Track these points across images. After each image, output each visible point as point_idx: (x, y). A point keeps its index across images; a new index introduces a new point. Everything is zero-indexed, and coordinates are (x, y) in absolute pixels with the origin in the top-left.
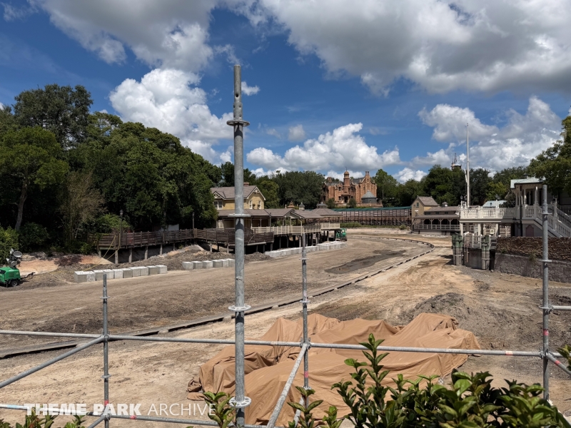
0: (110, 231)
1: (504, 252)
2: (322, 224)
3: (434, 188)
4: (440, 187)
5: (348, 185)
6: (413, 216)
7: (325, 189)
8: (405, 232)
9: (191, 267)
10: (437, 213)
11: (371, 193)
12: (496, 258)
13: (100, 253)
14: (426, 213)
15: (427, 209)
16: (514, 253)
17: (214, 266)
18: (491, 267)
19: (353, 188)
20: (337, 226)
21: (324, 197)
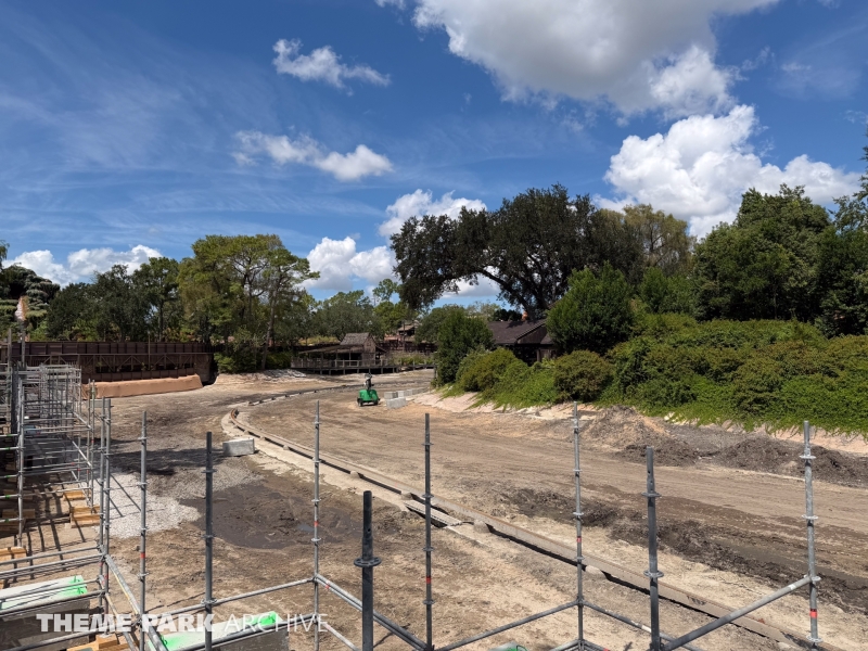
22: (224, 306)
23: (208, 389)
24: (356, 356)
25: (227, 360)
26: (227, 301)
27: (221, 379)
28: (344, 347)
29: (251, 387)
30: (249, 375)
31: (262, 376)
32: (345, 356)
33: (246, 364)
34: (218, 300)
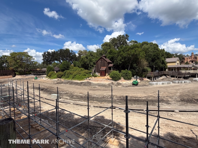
0: (148, 71)
5: (193, 57)
13: (147, 77)
17: (185, 83)
19: (196, 58)
21: (183, 61)
22: (17, 64)
23: (14, 78)
24: (44, 72)
25: (18, 73)
26: (17, 63)
27: (17, 76)
28: (42, 71)
29: (22, 77)
30: (22, 75)
31: (24, 76)
32: (42, 72)
33: (21, 74)
34: (15, 63)
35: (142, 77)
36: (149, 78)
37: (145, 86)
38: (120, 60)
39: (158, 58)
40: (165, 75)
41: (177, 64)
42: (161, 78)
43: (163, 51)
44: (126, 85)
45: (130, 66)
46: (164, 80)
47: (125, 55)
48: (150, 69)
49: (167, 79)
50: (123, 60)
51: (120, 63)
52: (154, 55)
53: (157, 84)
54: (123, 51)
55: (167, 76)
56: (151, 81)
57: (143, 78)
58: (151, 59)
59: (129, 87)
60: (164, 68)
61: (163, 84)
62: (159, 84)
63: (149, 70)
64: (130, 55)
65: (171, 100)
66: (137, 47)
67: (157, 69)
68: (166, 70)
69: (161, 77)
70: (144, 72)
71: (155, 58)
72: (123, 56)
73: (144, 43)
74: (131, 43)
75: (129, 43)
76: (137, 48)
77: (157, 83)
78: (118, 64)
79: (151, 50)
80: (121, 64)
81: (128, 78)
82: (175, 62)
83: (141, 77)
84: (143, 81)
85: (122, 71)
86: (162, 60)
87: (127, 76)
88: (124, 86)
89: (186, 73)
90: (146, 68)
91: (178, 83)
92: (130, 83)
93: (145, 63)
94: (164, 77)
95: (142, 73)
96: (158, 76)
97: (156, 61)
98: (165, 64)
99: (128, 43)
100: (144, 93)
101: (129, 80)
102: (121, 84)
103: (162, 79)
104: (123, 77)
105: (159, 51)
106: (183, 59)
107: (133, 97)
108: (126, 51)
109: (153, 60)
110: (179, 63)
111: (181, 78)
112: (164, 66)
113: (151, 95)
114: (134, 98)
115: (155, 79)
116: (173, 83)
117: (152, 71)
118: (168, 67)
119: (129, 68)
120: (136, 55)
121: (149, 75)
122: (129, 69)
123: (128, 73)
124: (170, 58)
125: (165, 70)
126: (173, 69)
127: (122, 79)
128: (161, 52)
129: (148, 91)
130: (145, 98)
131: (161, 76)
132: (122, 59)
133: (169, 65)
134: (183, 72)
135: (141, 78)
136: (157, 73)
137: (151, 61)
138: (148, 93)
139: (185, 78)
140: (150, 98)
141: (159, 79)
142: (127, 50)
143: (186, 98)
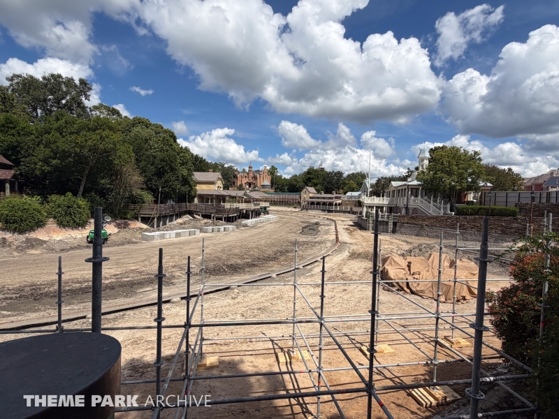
0: (144, 202)
1: (403, 223)
2: (260, 203)
3: (310, 181)
4: (315, 181)
5: (251, 175)
6: (302, 199)
7: (235, 177)
8: (297, 210)
9: (211, 231)
10: (318, 198)
11: (267, 182)
12: (398, 226)
13: (140, 219)
14: (311, 198)
15: (311, 195)
16: (411, 224)
17: (225, 230)
18: (394, 231)
19: (255, 178)
20: (266, 204)
21: (234, 183)
35: (126, 219)
36: (145, 220)
37: (129, 243)
38: (46, 161)
39: (172, 169)
40: (191, 213)
41: (217, 188)
42: (180, 220)
43: (184, 153)
44: (65, 246)
45: (83, 183)
46: (184, 226)
47: (63, 144)
48: (150, 196)
49: (193, 223)
50: (54, 162)
51: (43, 171)
52: (163, 160)
53: (162, 237)
54: (59, 130)
55: (195, 216)
56: (152, 229)
57: (129, 222)
58: (152, 169)
59: (71, 252)
60: (189, 195)
61: (178, 235)
62: (167, 236)
63: (148, 197)
64: (82, 147)
65: (180, 274)
66: (111, 128)
67: (171, 198)
68: (193, 201)
69: (180, 217)
70: (133, 202)
71: (163, 167)
72: (58, 148)
73: (138, 122)
74: (98, 112)
75: (91, 111)
76: (106, 132)
77: (164, 234)
78: (38, 172)
79: (156, 146)
80: (50, 172)
81: (75, 222)
82: (213, 183)
83: (121, 218)
84: (127, 229)
85: (54, 197)
86: (182, 175)
87: (70, 214)
88: (53, 250)
89: (230, 209)
90: (137, 191)
91: (213, 231)
92: (79, 236)
93: (135, 178)
94: (187, 218)
95: (126, 206)
96: (172, 216)
97: (167, 176)
98: (190, 186)
99: (88, 110)
100: (118, 264)
101: (76, 228)
102: (42, 242)
103: (181, 224)
104: (55, 218)
105: (174, 150)
106: (234, 177)
107: (72, 282)
108: (71, 133)
109: (160, 173)
110: (222, 186)
111: (221, 219)
112: (189, 191)
113: (133, 268)
114: (74, 285)
115: (161, 223)
116: (202, 231)
117: (156, 202)
118: (198, 193)
119: (82, 189)
120: (105, 151)
121: (145, 212)
122: (80, 193)
123: (75, 206)
124: (204, 171)
125: (191, 200)
126: (208, 199)
127: (51, 223)
128: (181, 155)
129: (132, 257)
130: (114, 280)
131: (179, 215)
132: (54, 159)
133: (201, 189)
134: (227, 205)
135: (123, 221)
136: (169, 209)
137: (152, 175)
138: (129, 264)
139: (229, 220)
140: (128, 277)
141: (175, 222)
142: (73, 130)
143: (211, 265)
